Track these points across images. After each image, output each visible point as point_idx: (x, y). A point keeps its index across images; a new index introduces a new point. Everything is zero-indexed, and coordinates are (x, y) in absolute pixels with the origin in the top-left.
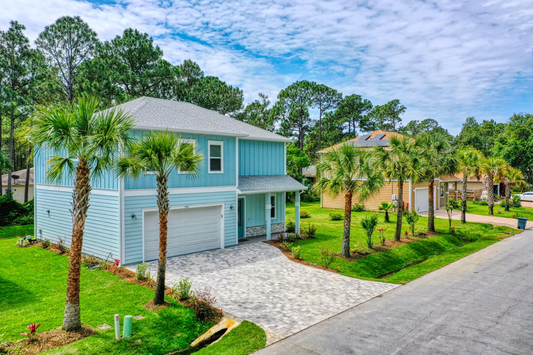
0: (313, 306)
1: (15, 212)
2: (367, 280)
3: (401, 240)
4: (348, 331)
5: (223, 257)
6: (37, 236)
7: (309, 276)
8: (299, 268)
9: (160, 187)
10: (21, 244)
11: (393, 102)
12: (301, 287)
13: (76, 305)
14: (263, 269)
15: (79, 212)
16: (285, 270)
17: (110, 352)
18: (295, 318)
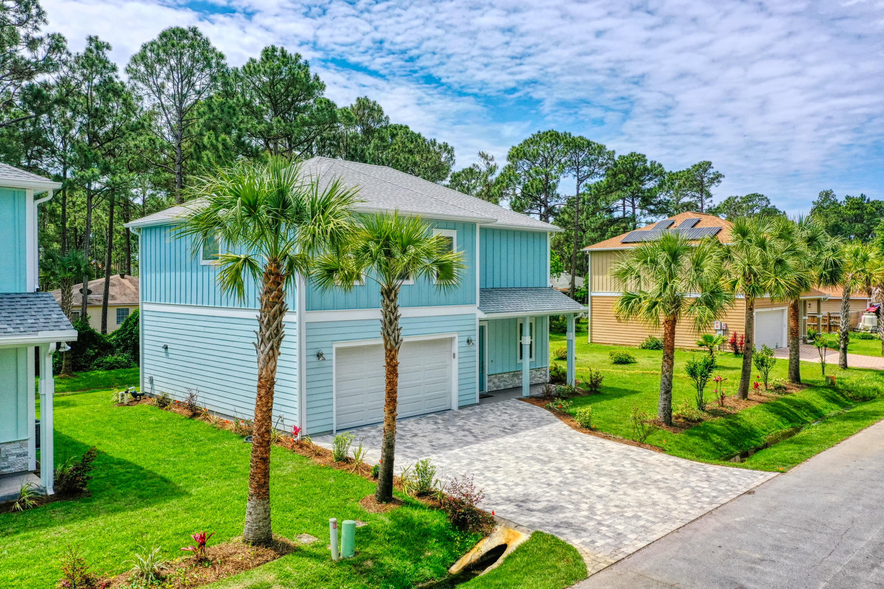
0: (643, 509)
1: (94, 349)
2: (718, 464)
3: (749, 397)
4: (721, 552)
5: (460, 423)
6: (145, 387)
7: (616, 457)
8: (595, 444)
9: (388, 306)
10: (120, 401)
11: (700, 166)
12: (608, 474)
13: (265, 502)
14: (535, 445)
15: (269, 346)
16: (572, 447)
17: (327, 580)
18: (621, 528)
